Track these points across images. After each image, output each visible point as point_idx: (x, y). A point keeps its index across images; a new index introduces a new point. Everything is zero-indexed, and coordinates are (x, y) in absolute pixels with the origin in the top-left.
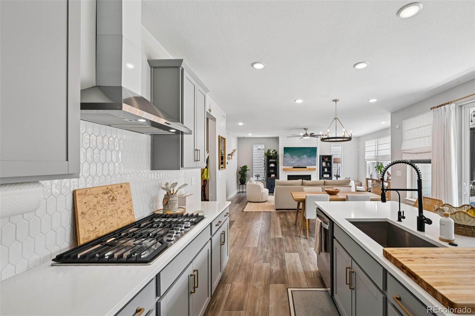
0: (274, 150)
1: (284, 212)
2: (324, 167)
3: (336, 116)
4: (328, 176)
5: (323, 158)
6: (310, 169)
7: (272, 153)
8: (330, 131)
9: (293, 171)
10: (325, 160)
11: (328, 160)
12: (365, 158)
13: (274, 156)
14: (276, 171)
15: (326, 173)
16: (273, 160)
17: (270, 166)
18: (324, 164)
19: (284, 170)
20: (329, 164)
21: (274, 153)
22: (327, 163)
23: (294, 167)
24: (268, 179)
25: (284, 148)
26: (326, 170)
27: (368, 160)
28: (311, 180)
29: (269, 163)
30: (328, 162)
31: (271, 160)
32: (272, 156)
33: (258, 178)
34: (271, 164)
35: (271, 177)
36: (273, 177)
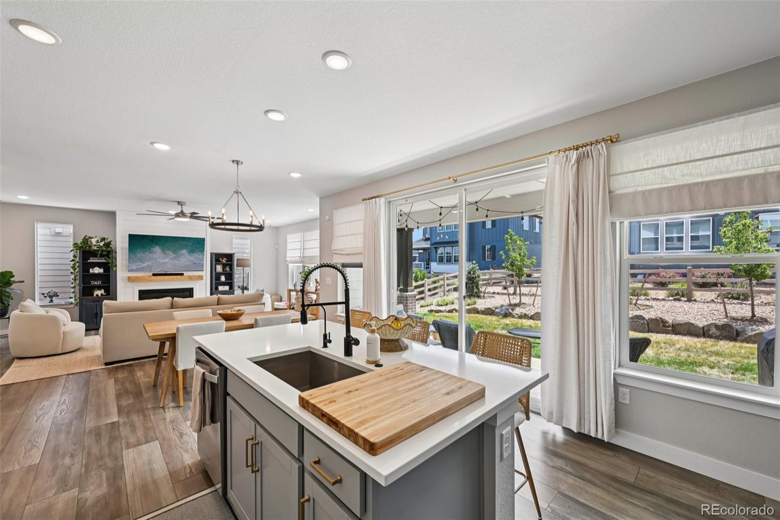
0: (103, 239)
1: (127, 365)
2: (221, 274)
3: (238, 188)
4: (227, 288)
5: (217, 258)
6: (191, 278)
7: (95, 245)
8: (226, 212)
9: (152, 281)
10: (220, 261)
11: (227, 261)
12: (287, 259)
13: (103, 251)
14: (109, 283)
15: (224, 284)
16: (98, 259)
17: (91, 271)
18: (219, 268)
19: (130, 279)
20: (228, 269)
21: (102, 244)
22: (224, 266)
23: (154, 275)
24: (84, 302)
25: (130, 235)
26: (223, 278)
27: (290, 263)
28: (193, 297)
29: (86, 266)
30: (228, 265)
31: (92, 260)
32: (98, 251)
33: (53, 299)
34: (93, 268)
35: (95, 295)
36: (100, 295)
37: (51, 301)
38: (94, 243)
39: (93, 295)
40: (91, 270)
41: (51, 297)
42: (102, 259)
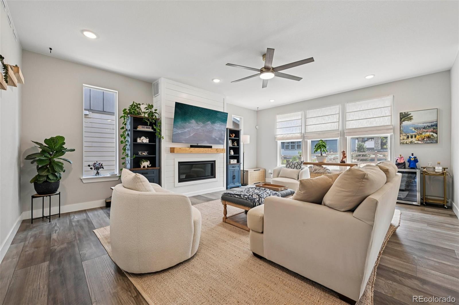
0: (150, 107)
6: (217, 151)
7: (145, 113)
9: (191, 153)
13: (151, 119)
14: (154, 154)
16: (147, 128)
19: (172, 150)
21: (148, 112)
23: (192, 146)
29: (137, 134)
31: (140, 128)
33: (99, 171)
34: (140, 137)
35: (142, 167)
36: (146, 167)
37: (98, 173)
38: (143, 110)
39: (140, 167)
40: (138, 139)
41: (97, 169)
42: (149, 128)
